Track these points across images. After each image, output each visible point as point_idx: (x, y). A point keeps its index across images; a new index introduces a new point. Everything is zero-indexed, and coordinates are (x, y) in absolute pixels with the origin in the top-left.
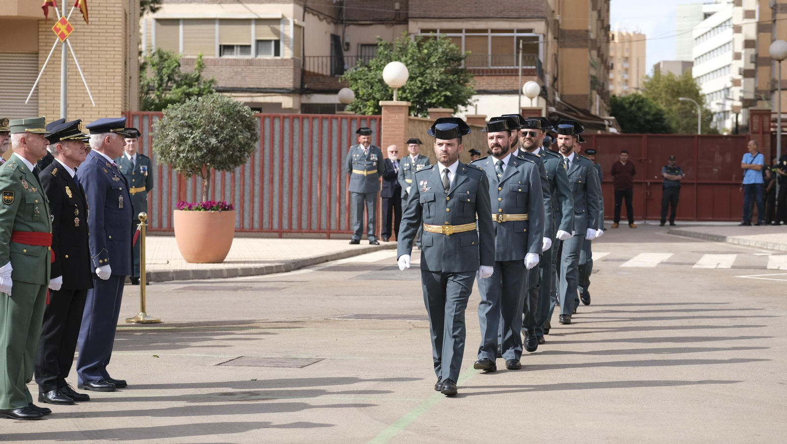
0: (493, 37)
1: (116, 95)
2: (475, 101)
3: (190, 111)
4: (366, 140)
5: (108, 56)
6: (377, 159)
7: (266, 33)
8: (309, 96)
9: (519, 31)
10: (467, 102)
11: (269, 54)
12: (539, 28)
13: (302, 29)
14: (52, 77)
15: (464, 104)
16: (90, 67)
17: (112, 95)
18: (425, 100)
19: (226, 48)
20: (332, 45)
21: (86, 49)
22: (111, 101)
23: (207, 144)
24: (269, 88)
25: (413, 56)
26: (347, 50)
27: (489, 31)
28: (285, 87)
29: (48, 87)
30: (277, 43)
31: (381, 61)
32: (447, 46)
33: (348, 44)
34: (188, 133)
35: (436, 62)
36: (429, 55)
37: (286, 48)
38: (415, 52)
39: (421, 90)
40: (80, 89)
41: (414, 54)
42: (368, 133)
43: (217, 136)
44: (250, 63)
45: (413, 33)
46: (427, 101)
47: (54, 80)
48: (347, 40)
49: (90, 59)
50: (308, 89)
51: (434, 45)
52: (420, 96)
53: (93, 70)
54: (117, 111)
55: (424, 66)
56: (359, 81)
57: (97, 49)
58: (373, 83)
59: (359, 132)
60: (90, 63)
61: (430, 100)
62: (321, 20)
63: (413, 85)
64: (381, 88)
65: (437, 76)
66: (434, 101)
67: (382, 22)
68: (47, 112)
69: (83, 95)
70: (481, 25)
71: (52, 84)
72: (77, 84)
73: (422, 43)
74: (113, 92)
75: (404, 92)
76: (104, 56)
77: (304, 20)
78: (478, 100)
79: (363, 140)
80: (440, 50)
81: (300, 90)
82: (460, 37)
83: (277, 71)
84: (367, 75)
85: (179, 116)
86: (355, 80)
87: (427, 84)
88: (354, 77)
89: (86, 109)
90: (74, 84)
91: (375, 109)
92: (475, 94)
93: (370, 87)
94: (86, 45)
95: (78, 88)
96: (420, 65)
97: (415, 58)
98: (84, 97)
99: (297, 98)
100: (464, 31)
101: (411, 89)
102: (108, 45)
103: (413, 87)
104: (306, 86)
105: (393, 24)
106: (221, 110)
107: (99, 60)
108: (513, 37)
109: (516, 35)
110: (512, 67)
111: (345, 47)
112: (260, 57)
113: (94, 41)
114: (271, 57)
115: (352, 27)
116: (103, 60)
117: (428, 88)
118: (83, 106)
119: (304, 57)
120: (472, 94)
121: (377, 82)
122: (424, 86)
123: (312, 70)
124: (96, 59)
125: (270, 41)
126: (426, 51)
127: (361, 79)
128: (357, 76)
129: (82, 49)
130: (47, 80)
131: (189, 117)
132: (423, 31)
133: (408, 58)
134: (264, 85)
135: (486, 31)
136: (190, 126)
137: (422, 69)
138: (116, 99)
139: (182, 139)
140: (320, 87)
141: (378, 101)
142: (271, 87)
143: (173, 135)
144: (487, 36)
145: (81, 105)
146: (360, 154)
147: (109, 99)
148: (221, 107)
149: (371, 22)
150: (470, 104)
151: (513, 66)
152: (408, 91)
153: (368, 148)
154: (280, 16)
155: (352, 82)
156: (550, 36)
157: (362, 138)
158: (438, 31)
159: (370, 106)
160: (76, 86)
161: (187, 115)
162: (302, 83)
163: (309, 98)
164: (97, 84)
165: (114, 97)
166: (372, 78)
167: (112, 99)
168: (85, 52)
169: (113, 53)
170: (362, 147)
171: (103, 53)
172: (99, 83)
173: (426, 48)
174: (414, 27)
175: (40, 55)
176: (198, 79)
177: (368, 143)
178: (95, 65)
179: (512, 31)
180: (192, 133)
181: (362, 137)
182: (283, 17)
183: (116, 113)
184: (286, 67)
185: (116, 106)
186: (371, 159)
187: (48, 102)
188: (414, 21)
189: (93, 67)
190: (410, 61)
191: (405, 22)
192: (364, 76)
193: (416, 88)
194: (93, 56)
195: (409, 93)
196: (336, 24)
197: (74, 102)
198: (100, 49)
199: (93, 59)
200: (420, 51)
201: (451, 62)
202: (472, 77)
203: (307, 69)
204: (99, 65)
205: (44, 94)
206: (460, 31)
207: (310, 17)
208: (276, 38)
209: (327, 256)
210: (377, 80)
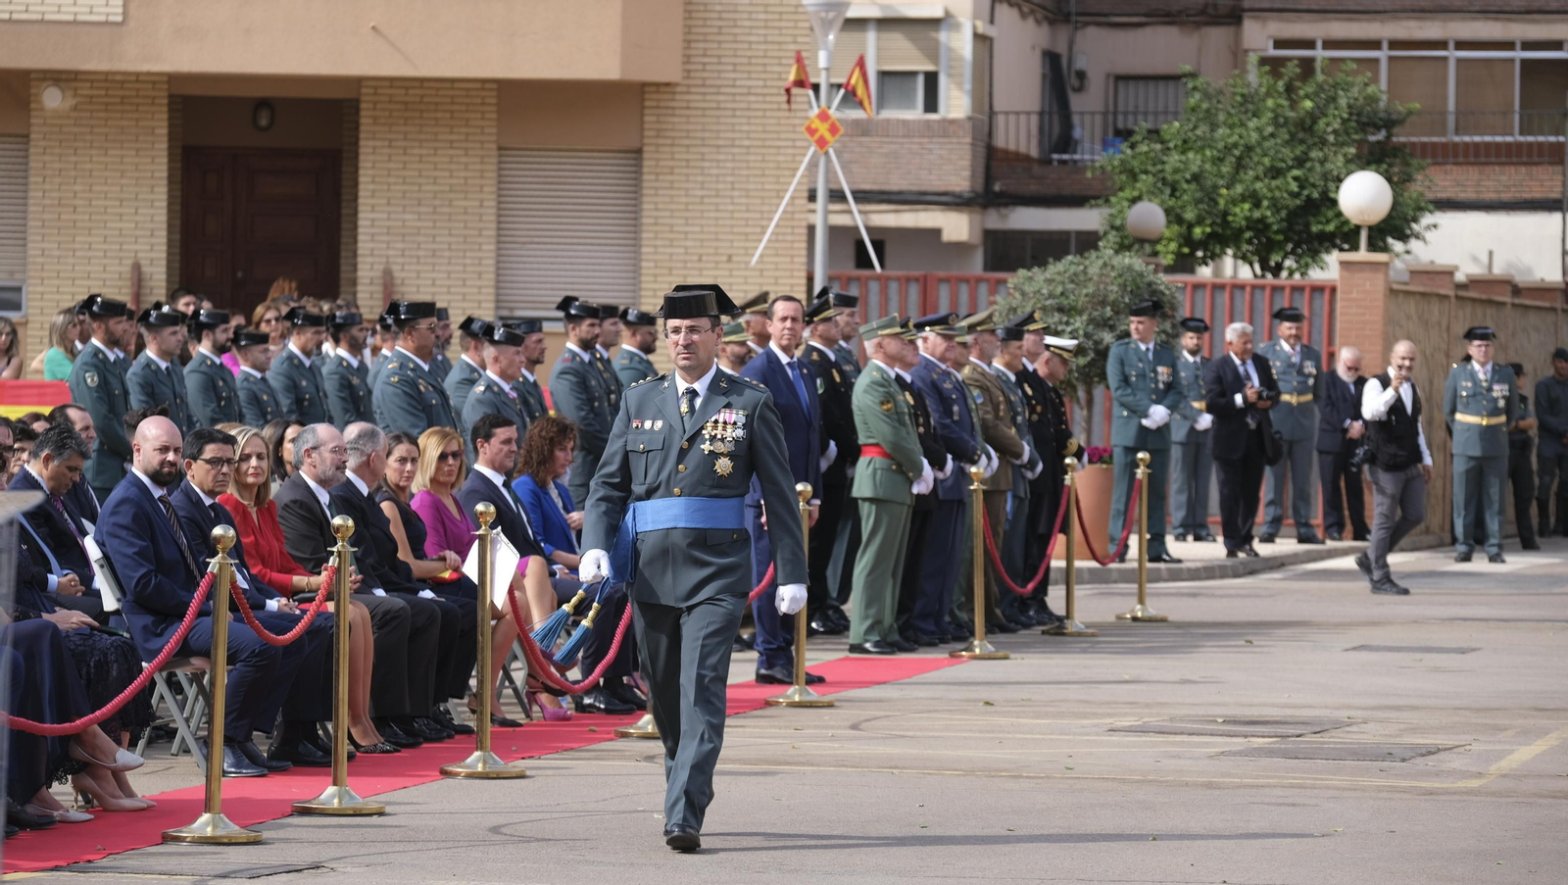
0: (1459, 61)
1: (797, 238)
2: (1428, 228)
3: (1063, 283)
4: (1294, 332)
5: (781, 158)
6: (1314, 371)
7: (906, 56)
8: (1003, 211)
9: (1528, 45)
10: (1408, 232)
11: (911, 105)
13: (988, 43)
14: (668, 199)
15: (1403, 238)
16: (744, 179)
17: (789, 238)
18: (1307, 225)
20: (1044, 76)
21: (737, 143)
22: (786, 248)
23: (1096, 343)
24: (911, 193)
25: (1276, 117)
26: (1080, 89)
27: (1451, 45)
28: (950, 189)
29: (660, 221)
30: (931, 80)
31: (1195, 127)
32: (1359, 92)
33: (1081, 75)
34: (1061, 323)
35: (1335, 132)
36: (1314, 117)
37: (955, 93)
38: (1282, 106)
39: (1298, 202)
40: (724, 226)
41: (1279, 111)
42: (1295, 318)
43: (1112, 328)
44: (862, 129)
45: (1254, 50)
46: (1315, 229)
47: (673, 207)
48: (1080, 63)
49: (744, 165)
50: (1001, 195)
51: (1326, 87)
52: (1294, 215)
53: (751, 186)
54: (799, 270)
55: (1302, 142)
56: (1144, 177)
57: (760, 143)
58: (1177, 182)
59: (1281, 315)
60: (744, 172)
61: (1320, 227)
62: (1023, 16)
63: (1278, 188)
64: (1199, 195)
66: (1331, 228)
67: (1170, 18)
68: (658, 271)
69: (731, 237)
70: (1431, 30)
71: (668, 214)
72: (719, 215)
73: (1298, 84)
74: (789, 230)
75: (1257, 205)
76: (772, 158)
77: (992, 22)
78: (1435, 226)
79: (1288, 332)
80: (1343, 102)
81: (984, 198)
82: (1376, 61)
83: (930, 150)
84: (1163, 163)
85: (1045, 291)
86: (1133, 176)
87: (1314, 186)
88: (1128, 167)
89: (736, 266)
90: (712, 215)
91: (1180, 246)
92: (1431, 212)
93: (1168, 191)
94: (737, 135)
95: (721, 222)
96: (1292, 141)
97: (1281, 120)
98: (732, 241)
99: (977, 217)
100: (1385, 45)
101: (1273, 198)
102: (783, 136)
103: (1277, 194)
104: (997, 188)
105: (1198, 25)
106: (1120, 280)
107: (764, 165)
108: (1512, 61)
109: (1520, 54)
110: (1509, 139)
111: (1075, 82)
112: (891, 114)
113: (753, 128)
114: (916, 113)
115: (1092, 32)
116: (771, 165)
117: (1316, 195)
118: (730, 259)
119: (992, 114)
120: (1421, 209)
121: (1188, 182)
122: (1306, 192)
123: (1012, 147)
124: (758, 165)
125: (913, 74)
126: (1308, 104)
127: (1146, 172)
128: (1135, 163)
129: (729, 143)
130: (660, 206)
131: (1062, 294)
132: (1279, 44)
133: (1264, 120)
134: (896, 183)
135: (1442, 44)
136: (1061, 310)
137: (1303, 148)
138: (796, 245)
140: (1033, 188)
141: (1190, 226)
142: (915, 188)
144: (1445, 59)
145: (725, 258)
146: (1282, 362)
147: (783, 245)
148: (1120, 276)
149: (1143, 19)
150: (1417, 236)
151: (1512, 134)
152: (1265, 203)
153: (1298, 348)
154: (938, 13)
155: (1124, 177)
157: (1286, 328)
158: (1319, 44)
159: (1170, 240)
160: (717, 219)
161: (1060, 289)
162: (989, 178)
163: (1004, 217)
164: (758, 216)
165: (793, 242)
166: (1176, 171)
167: (788, 245)
168: (736, 150)
169: (790, 151)
170: (1286, 347)
171: (772, 151)
172: (762, 212)
173: (1307, 96)
174: (1259, 35)
175: (645, 155)
177: (1297, 337)
178: (755, 176)
179: (1509, 45)
180: (1067, 323)
181: (1287, 324)
182: (948, 15)
183: (795, 274)
184: (954, 140)
185: (796, 259)
186: (1306, 371)
187: (660, 250)
188: (1255, 18)
189: (751, 179)
190: (1270, 129)
191: (1234, 18)
192: (1154, 165)
193: (1285, 195)
194: (752, 158)
195: (1268, 208)
196: (1052, 22)
197: (712, 251)
198: (768, 143)
199: (752, 165)
200: (1294, 104)
201: (1371, 130)
202: (1422, 168)
203: (1000, 142)
204: (763, 175)
205: (651, 235)
206: (1375, 45)
207: (1005, 12)
208: (930, 68)
209: (1281, 557)
210: (1188, 176)
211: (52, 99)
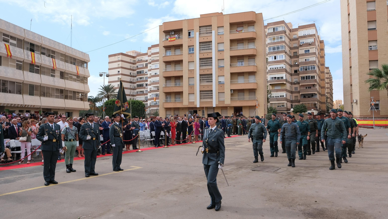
12: (316, 102)
13: (287, 104)
19: (278, 106)
20: (291, 105)
27: (310, 103)
30: (284, 105)
33: (293, 105)
44: (281, 108)
65: (303, 109)
67: (297, 102)
83: (284, 109)
100: (307, 103)
114: (283, 107)
115: (293, 103)
119: (287, 107)
130: (256, 112)
139: (268, 117)
143: (267, 117)
156: (318, 103)
158: (304, 103)
160: (258, 113)
162: (287, 110)
171: (262, 109)
174: (301, 103)
175: (256, 109)
176: (275, 110)
179: (313, 103)
191: (300, 102)
196: (291, 103)
207: (288, 102)
211: (228, 107)
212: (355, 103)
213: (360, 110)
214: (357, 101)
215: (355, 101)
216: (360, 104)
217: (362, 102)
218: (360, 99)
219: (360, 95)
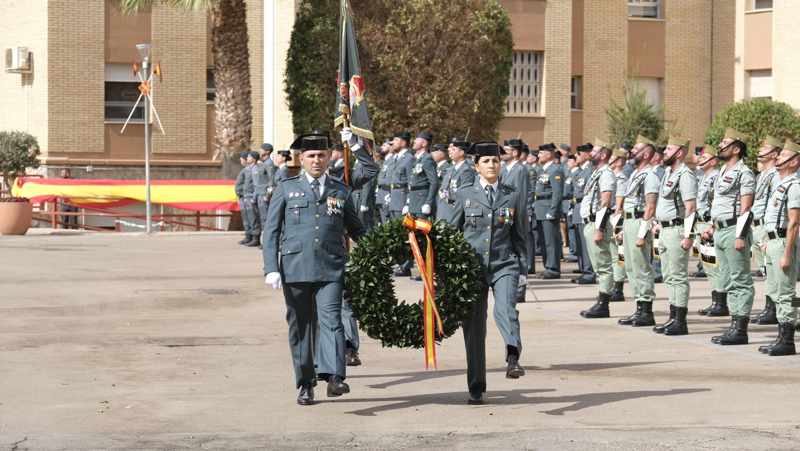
212: (20, 70)
213: (51, 121)
214: (30, 59)
215: (18, 62)
216: (53, 81)
217: (61, 64)
218: (54, 49)
219: (50, 20)
